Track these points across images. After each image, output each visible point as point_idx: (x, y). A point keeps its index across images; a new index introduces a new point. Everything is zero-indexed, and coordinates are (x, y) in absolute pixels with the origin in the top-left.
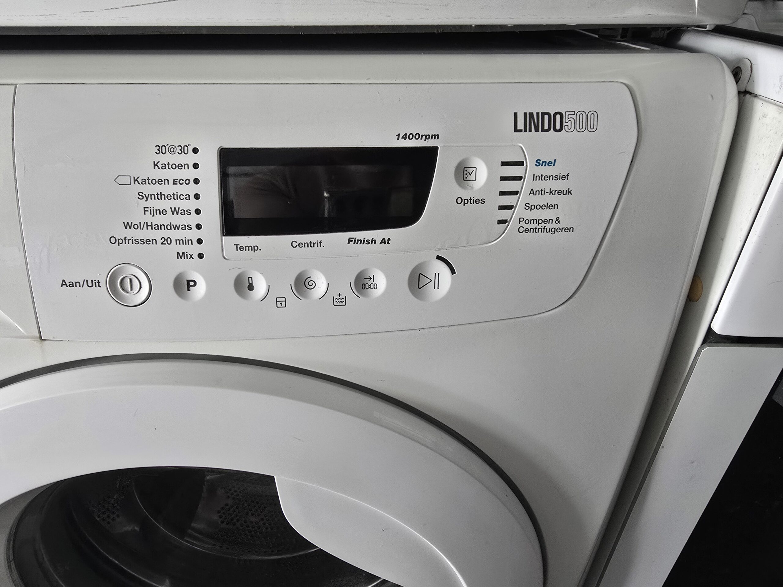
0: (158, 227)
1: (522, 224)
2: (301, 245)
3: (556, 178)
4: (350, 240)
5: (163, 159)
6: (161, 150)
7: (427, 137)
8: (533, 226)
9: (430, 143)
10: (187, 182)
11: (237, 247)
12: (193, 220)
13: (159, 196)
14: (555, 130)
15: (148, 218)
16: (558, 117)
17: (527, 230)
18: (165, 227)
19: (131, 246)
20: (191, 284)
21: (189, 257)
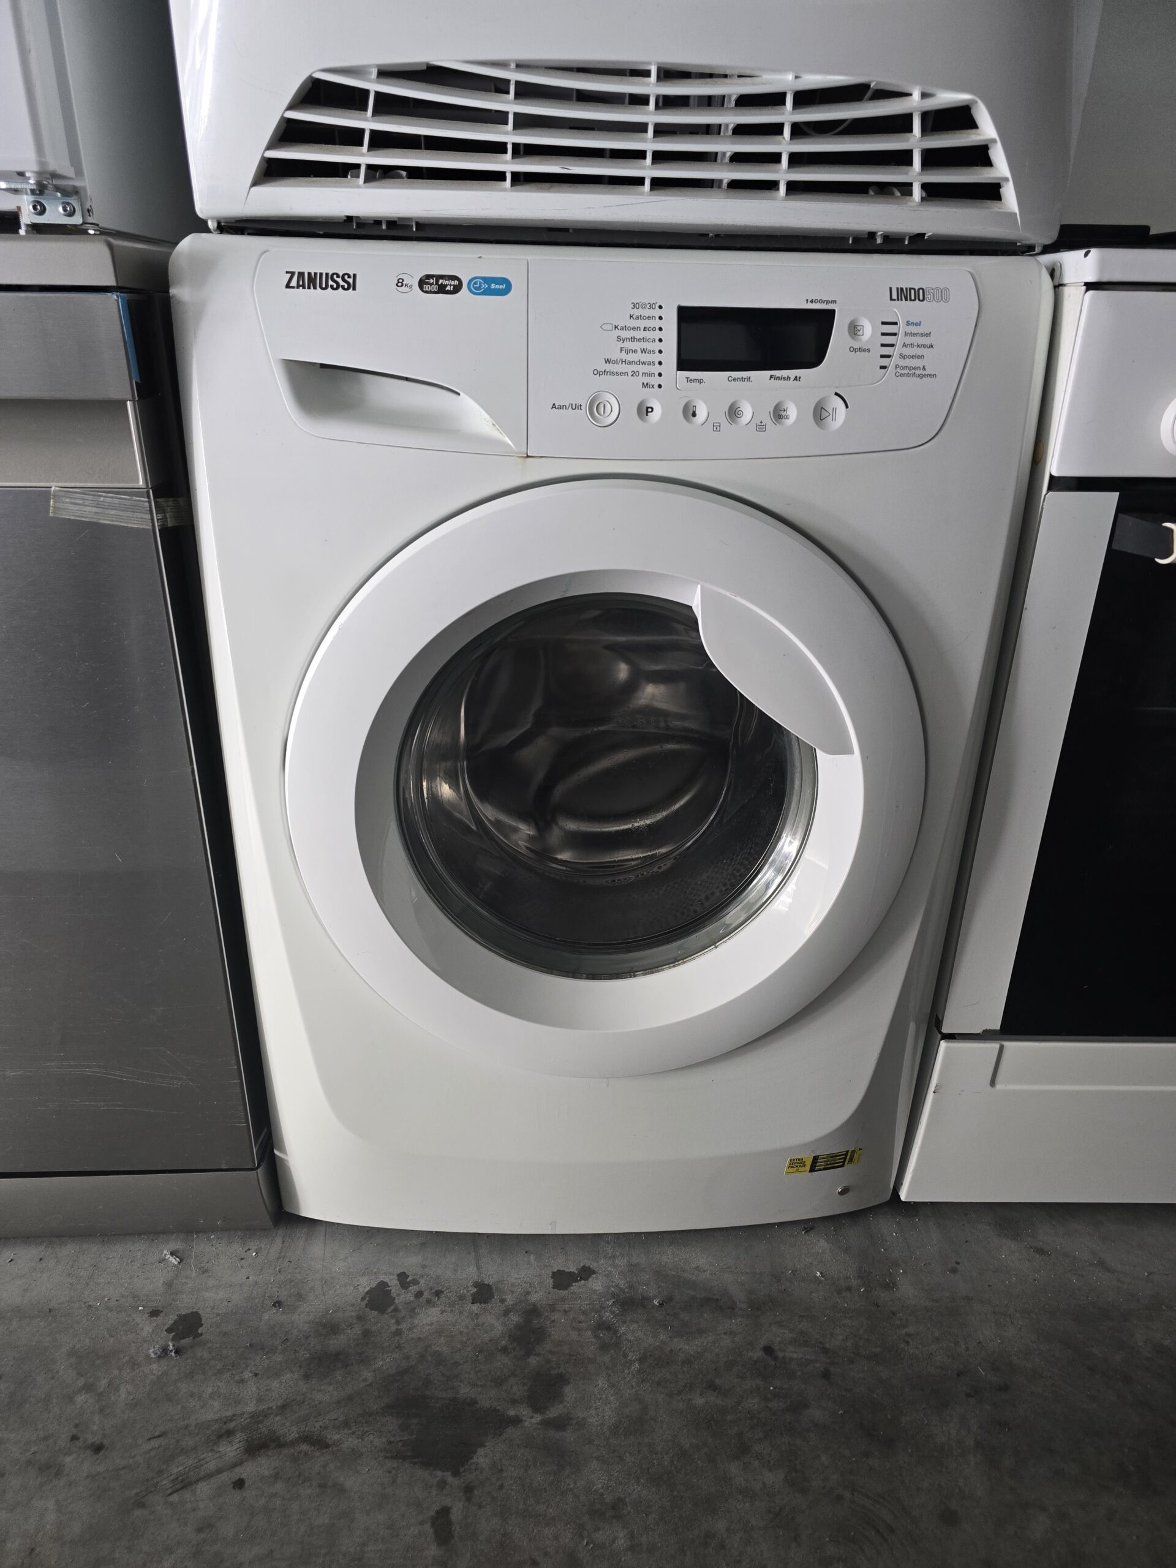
0: (630, 363)
1: (898, 370)
2: (735, 380)
3: (922, 335)
4: (771, 377)
5: (637, 312)
6: (635, 306)
7: (828, 302)
8: (906, 371)
9: (830, 307)
10: (654, 329)
11: (687, 379)
12: (657, 357)
13: (633, 339)
14: (920, 300)
15: (624, 356)
16: (921, 291)
18: (635, 363)
19: (608, 377)
20: (649, 410)
21: (651, 386)
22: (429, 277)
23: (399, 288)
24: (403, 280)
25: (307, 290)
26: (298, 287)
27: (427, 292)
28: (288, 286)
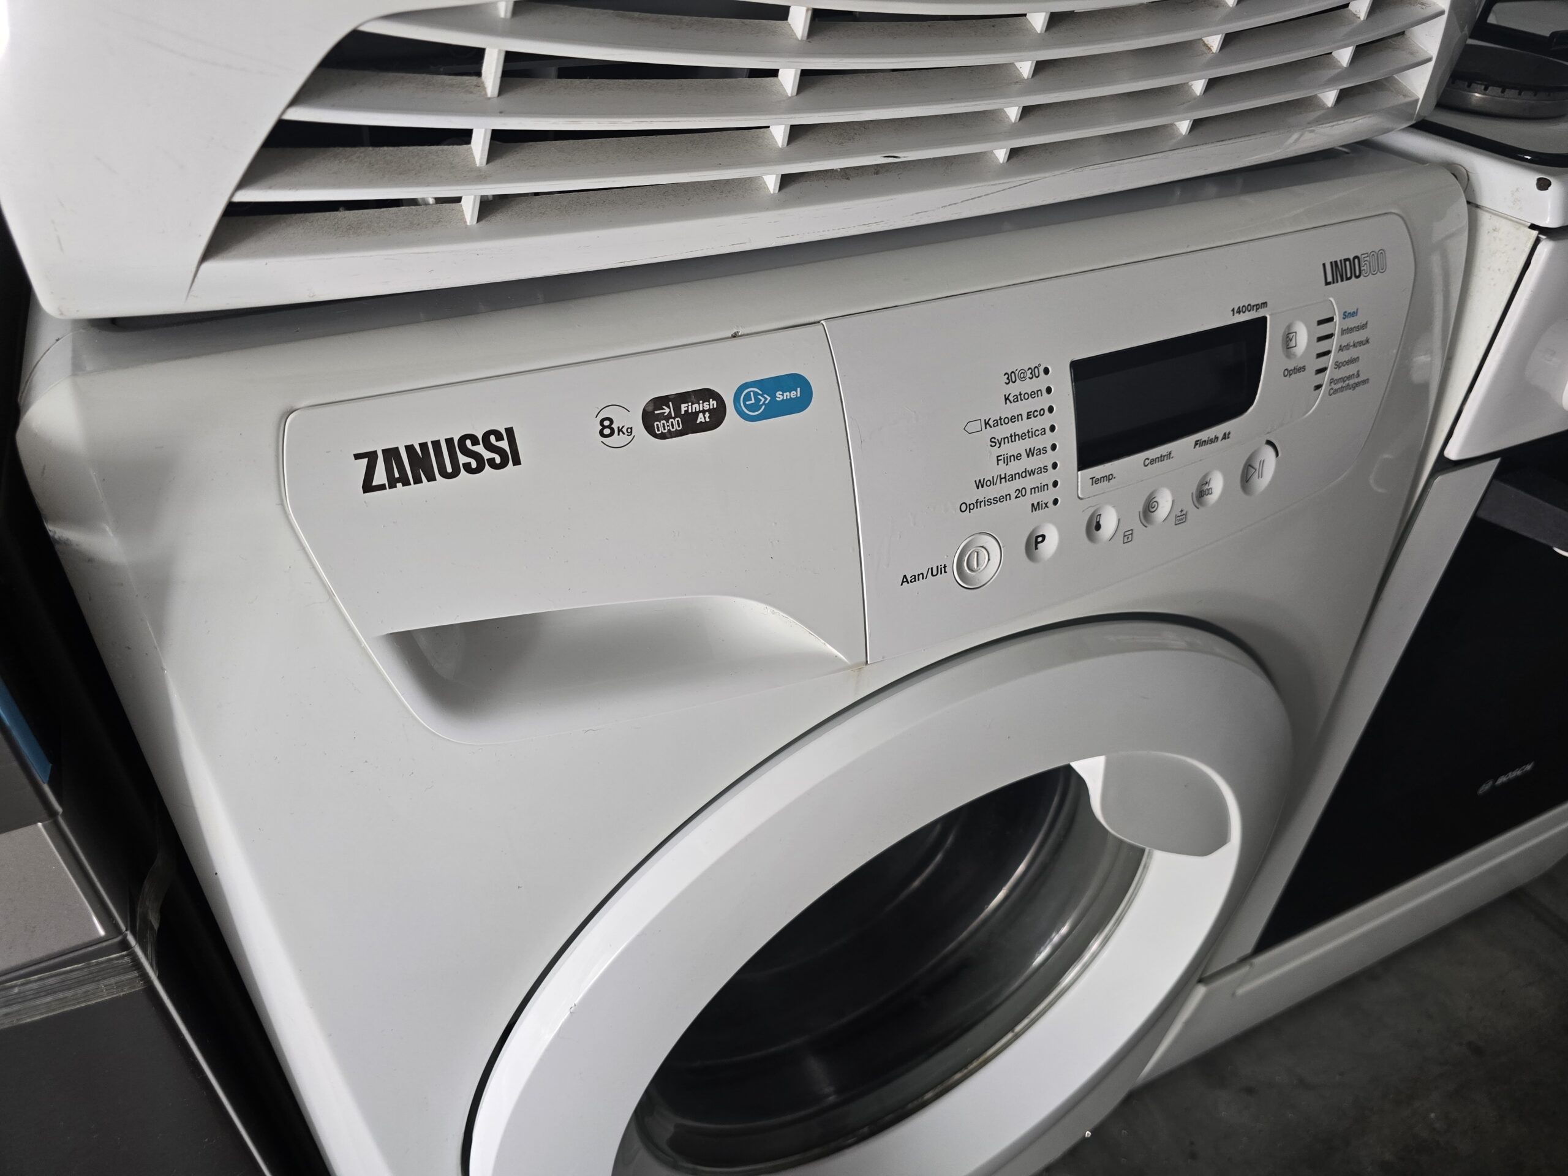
0: (1013, 477)
1: (1332, 385)
2: (1153, 461)
3: (1358, 328)
4: (1196, 443)
5: (1014, 389)
6: (1009, 379)
7: (1258, 307)
8: (1340, 385)
9: (1260, 313)
10: (1041, 413)
11: (1092, 481)
13: (1013, 437)
14: (1356, 276)
15: (1002, 469)
16: (1356, 261)
17: (1335, 392)
18: (1019, 476)
19: (984, 510)
20: (1040, 540)
21: (1044, 506)
22: (660, 402)
23: (605, 440)
24: (611, 421)
25: (413, 487)
26: (392, 485)
27: (663, 436)
28: (369, 486)
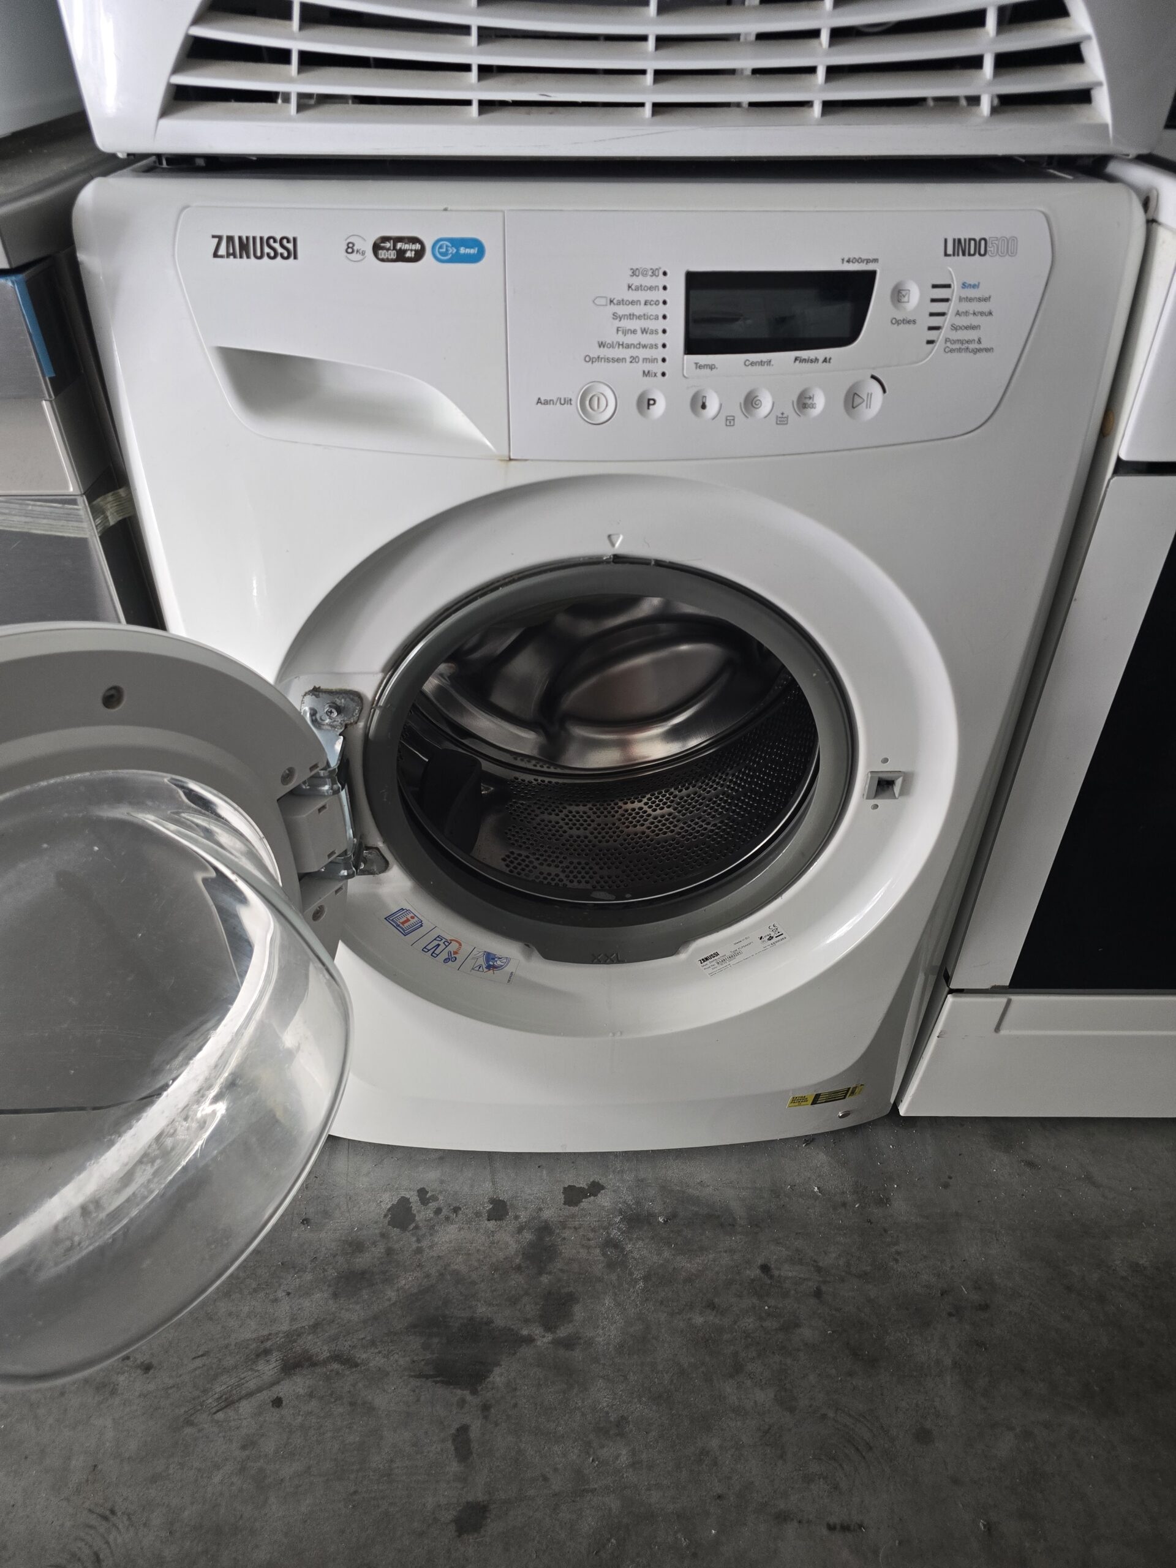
0: (628, 346)
2: (753, 364)
3: (980, 300)
4: (796, 359)
5: (637, 281)
6: (634, 273)
7: (868, 261)
8: (957, 346)
9: (870, 267)
10: (657, 303)
11: (696, 365)
12: (660, 339)
13: (631, 316)
14: (980, 254)
15: (620, 338)
16: (983, 242)
17: (952, 351)
18: (635, 346)
19: (603, 365)
20: (651, 402)
21: (653, 375)
22: (385, 239)
23: (350, 256)
24: (354, 245)
25: (238, 260)
26: (228, 255)
27: (383, 260)
28: (216, 255)
